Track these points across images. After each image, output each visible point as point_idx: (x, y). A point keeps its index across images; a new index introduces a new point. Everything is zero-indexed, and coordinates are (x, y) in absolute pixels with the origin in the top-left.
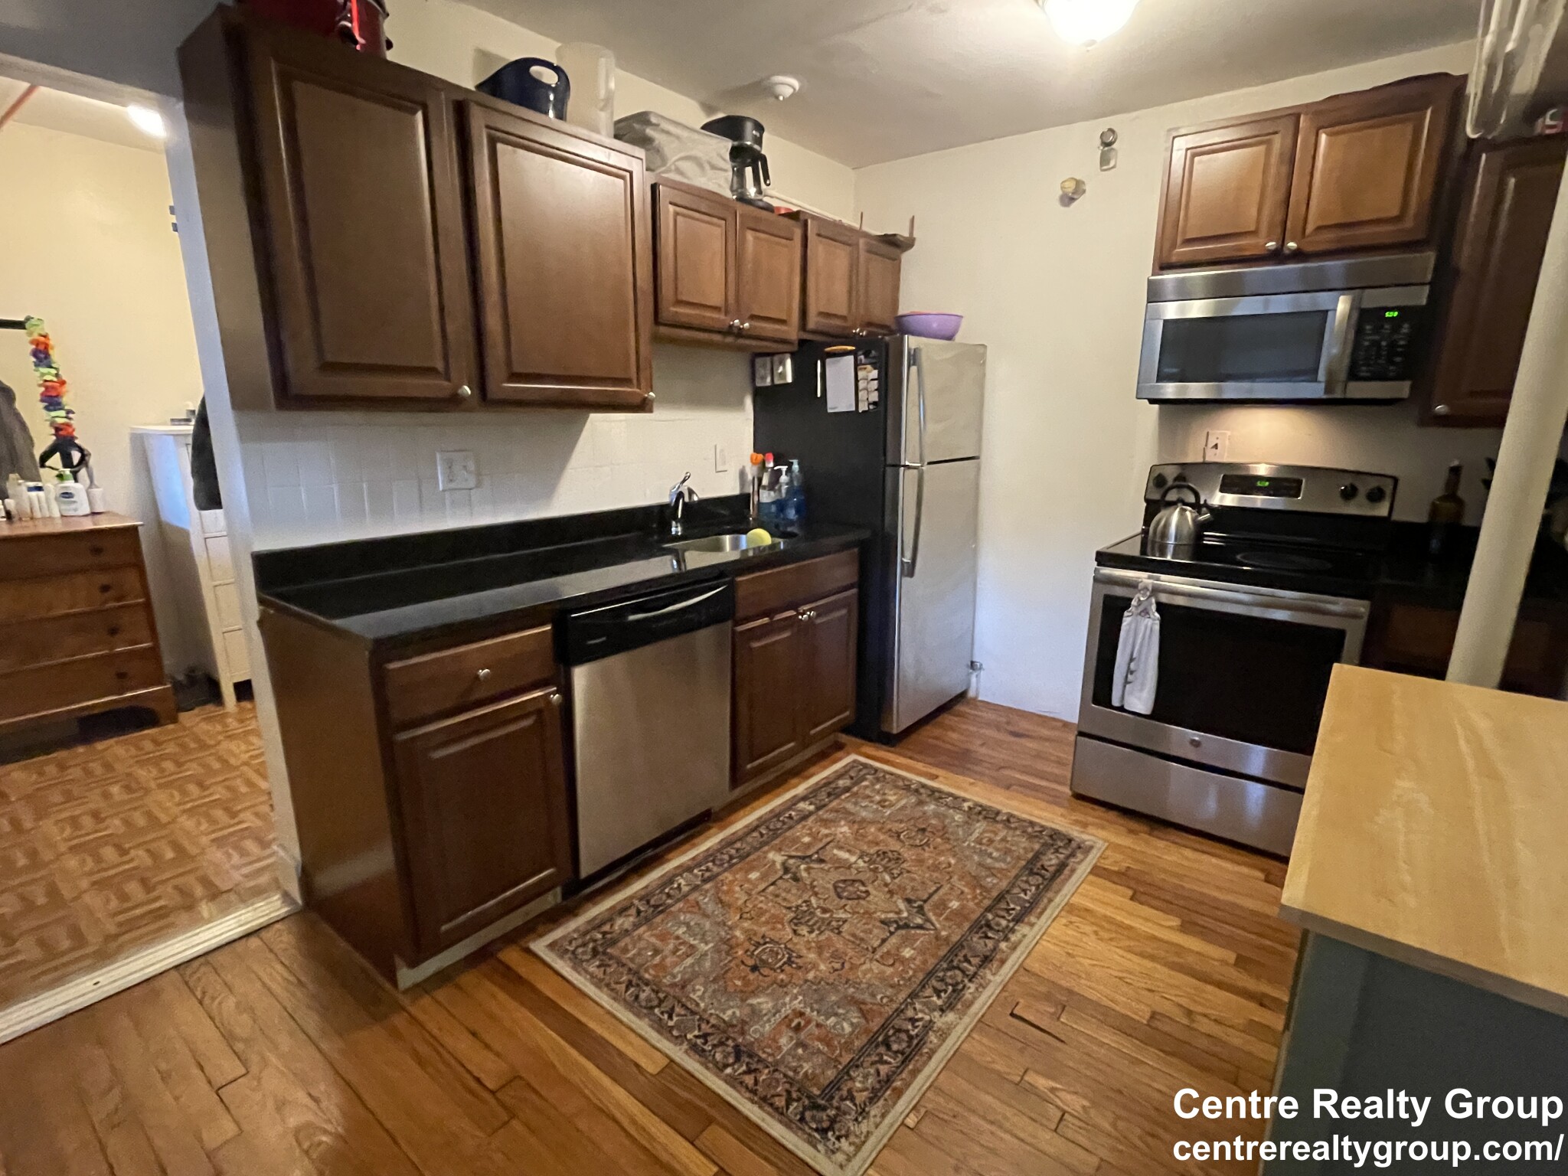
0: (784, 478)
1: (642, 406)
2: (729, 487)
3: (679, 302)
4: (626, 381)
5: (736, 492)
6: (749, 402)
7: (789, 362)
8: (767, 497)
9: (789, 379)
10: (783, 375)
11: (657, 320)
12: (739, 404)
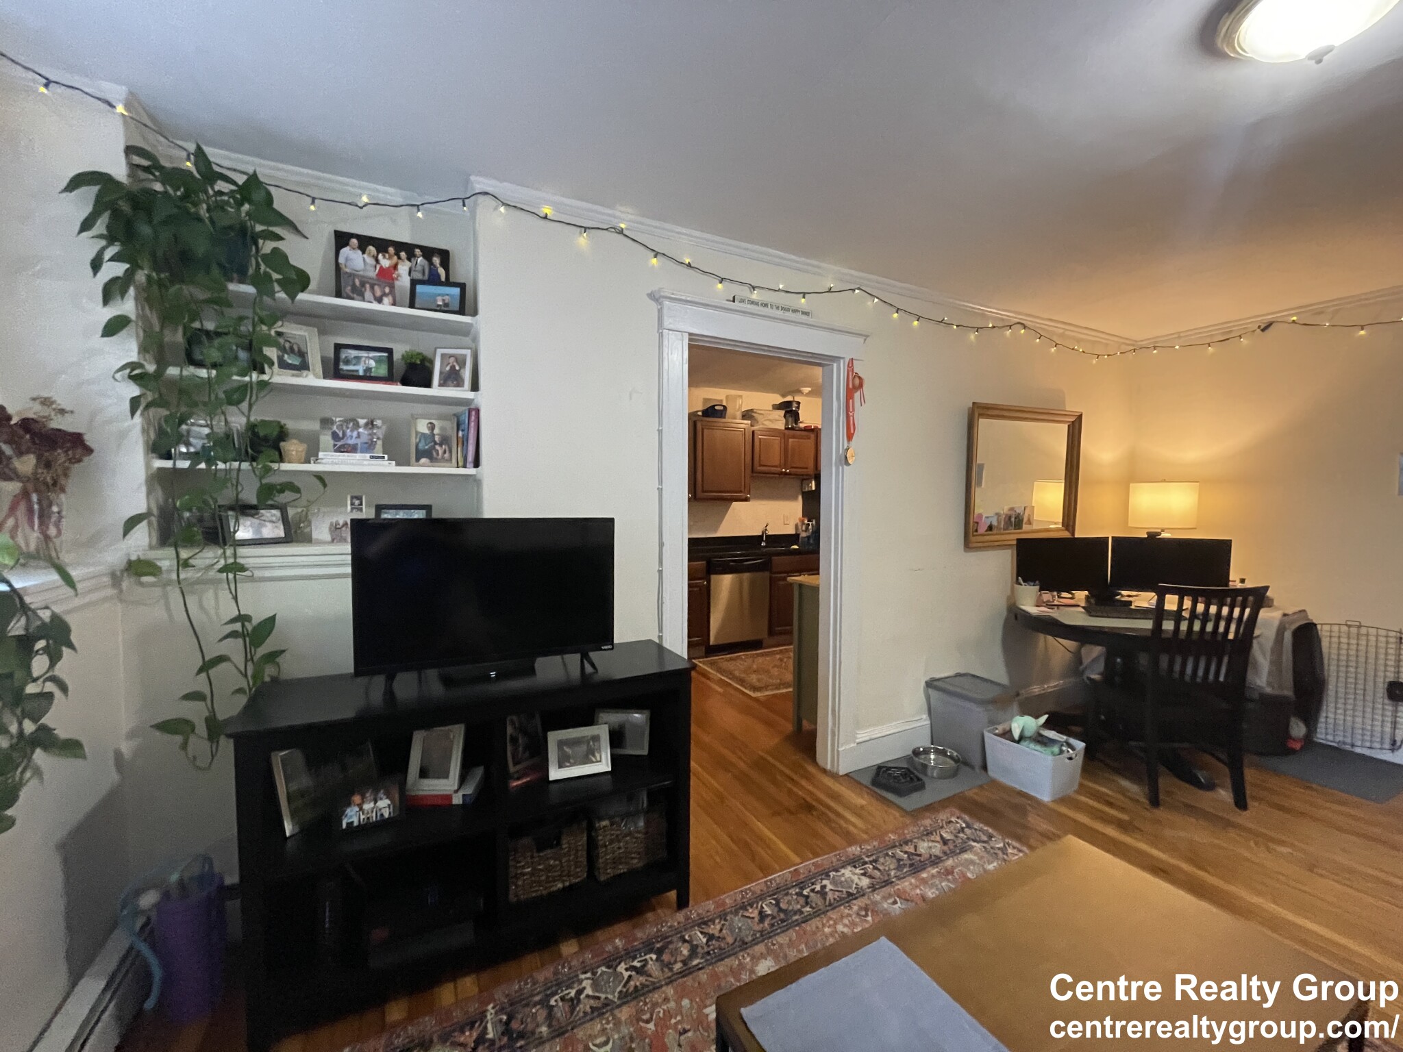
0: (810, 527)
1: (746, 500)
2: (791, 530)
3: (760, 465)
4: (741, 492)
5: (794, 532)
6: (800, 498)
7: (813, 482)
8: (803, 535)
9: (814, 489)
10: (811, 487)
11: (753, 471)
12: (795, 498)
